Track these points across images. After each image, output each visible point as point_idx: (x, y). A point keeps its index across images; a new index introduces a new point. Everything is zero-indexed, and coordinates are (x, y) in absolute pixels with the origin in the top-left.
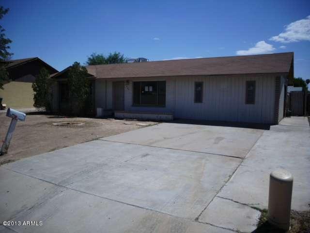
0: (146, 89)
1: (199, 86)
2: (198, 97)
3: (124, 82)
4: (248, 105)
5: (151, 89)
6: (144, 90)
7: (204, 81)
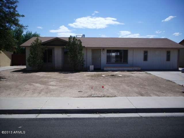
1: (146, 53)
2: (145, 58)
3: (100, 50)
4: (167, 62)
7: (148, 50)
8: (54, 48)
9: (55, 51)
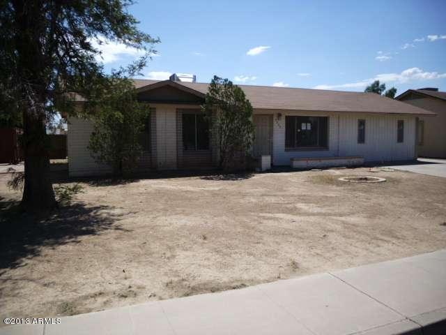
0: (304, 127)
2: (361, 138)
3: (271, 116)
4: (398, 144)
5: (309, 128)
6: (300, 128)
7: (367, 119)
8: (155, 109)
9: (157, 119)
